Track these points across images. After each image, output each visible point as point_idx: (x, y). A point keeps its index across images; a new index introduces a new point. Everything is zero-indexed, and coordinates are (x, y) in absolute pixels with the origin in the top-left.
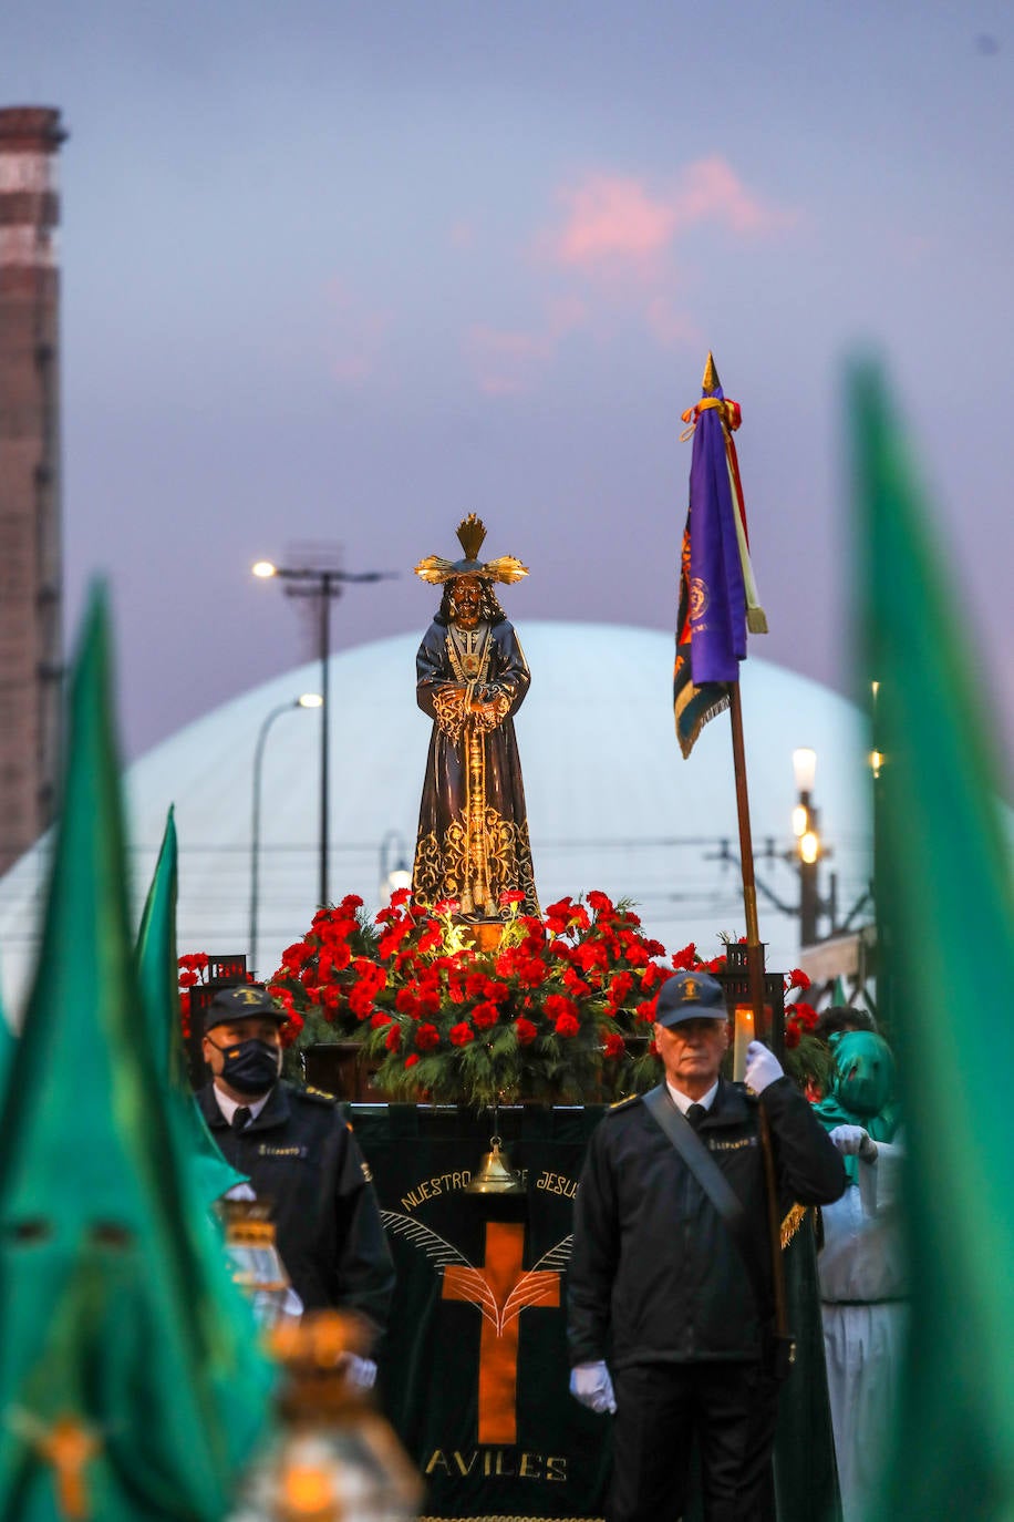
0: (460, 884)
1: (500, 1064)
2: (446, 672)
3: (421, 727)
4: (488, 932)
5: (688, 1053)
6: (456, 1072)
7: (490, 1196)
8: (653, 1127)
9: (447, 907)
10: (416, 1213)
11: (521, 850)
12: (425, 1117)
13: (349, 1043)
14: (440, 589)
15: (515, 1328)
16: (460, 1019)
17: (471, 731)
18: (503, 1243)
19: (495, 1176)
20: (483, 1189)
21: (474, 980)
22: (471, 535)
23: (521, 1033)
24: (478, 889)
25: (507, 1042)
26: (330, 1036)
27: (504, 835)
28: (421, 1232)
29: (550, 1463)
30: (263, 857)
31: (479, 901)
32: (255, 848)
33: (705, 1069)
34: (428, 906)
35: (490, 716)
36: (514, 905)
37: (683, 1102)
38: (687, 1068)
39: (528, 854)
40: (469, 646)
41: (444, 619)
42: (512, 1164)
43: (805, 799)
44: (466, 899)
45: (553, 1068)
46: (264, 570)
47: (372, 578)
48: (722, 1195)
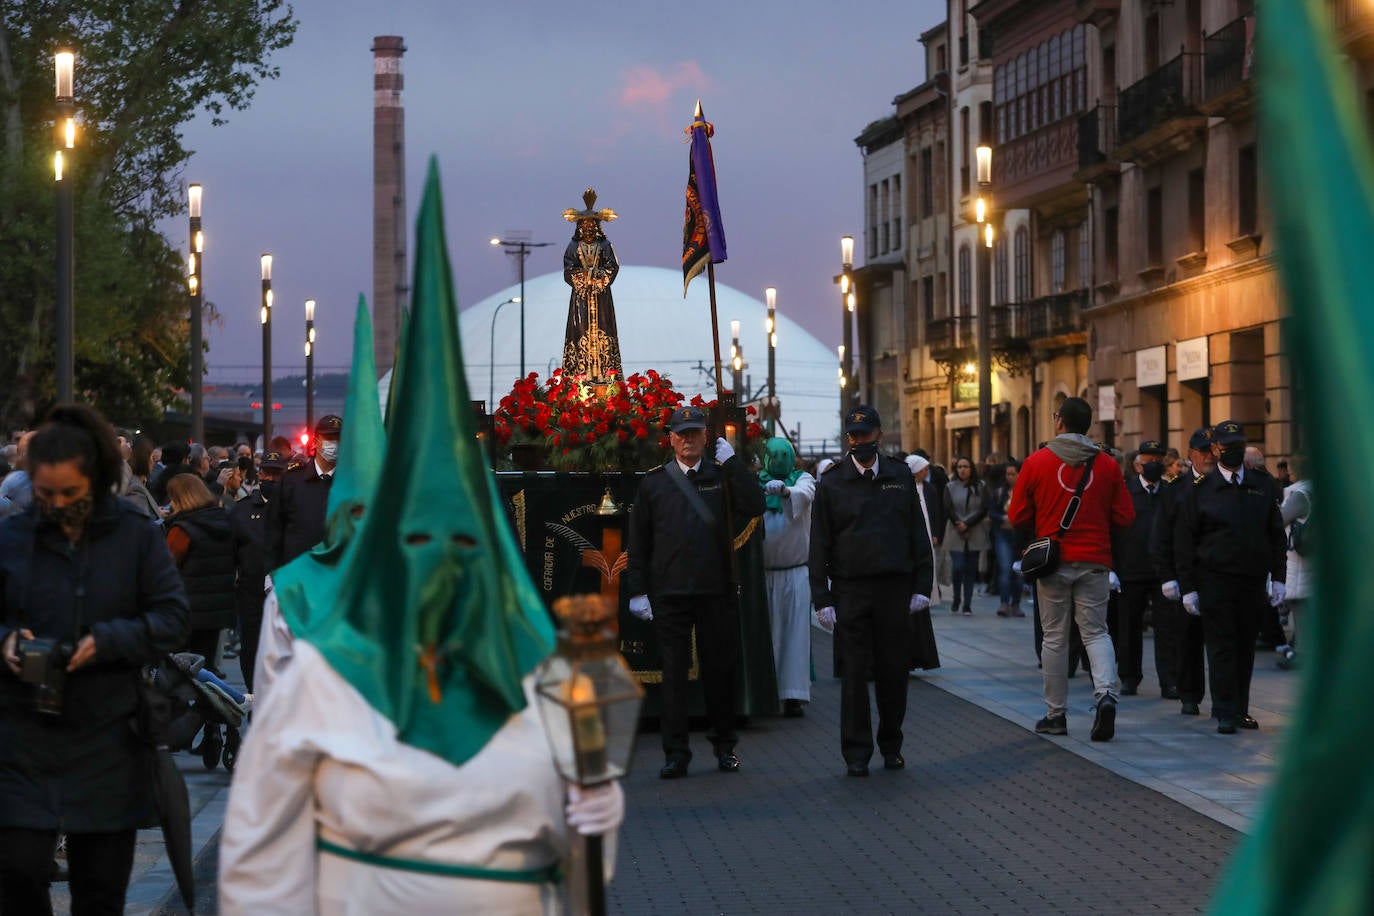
0: (586, 366)
1: (610, 453)
2: (578, 264)
3: (567, 291)
4: (600, 389)
5: (687, 445)
6: (589, 457)
7: (604, 516)
8: (671, 481)
9: (580, 377)
10: (569, 524)
11: (614, 350)
12: (574, 478)
13: (535, 443)
14: (575, 224)
15: (617, 579)
16: (590, 430)
17: (590, 294)
18: (611, 539)
19: (607, 506)
20: (601, 512)
21: (597, 411)
22: (590, 198)
23: (620, 437)
24: (595, 369)
25: (613, 442)
26: (525, 440)
27: (607, 343)
28: (571, 534)
29: (635, 644)
30: (495, 369)
31: (595, 375)
32: (492, 365)
33: (695, 453)
34: (571, 377)
35: (600, 285)
36: (613, 377)
37: (685, 469)
38: (686, 453)
39: (618, 352)
40: (588, 251)
41: (577, 239)
42: (615, 501)
43: (735, 342)
44: (589, 374)
45: (635, 454)
46: (495, 242)
47: (543, 245)
48: (706, 515)
